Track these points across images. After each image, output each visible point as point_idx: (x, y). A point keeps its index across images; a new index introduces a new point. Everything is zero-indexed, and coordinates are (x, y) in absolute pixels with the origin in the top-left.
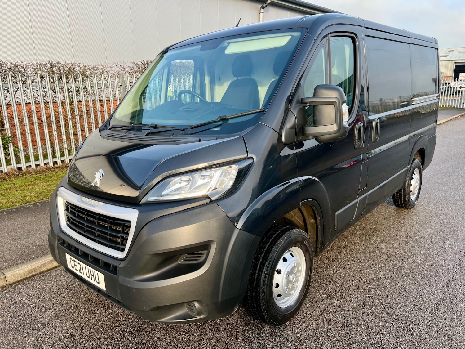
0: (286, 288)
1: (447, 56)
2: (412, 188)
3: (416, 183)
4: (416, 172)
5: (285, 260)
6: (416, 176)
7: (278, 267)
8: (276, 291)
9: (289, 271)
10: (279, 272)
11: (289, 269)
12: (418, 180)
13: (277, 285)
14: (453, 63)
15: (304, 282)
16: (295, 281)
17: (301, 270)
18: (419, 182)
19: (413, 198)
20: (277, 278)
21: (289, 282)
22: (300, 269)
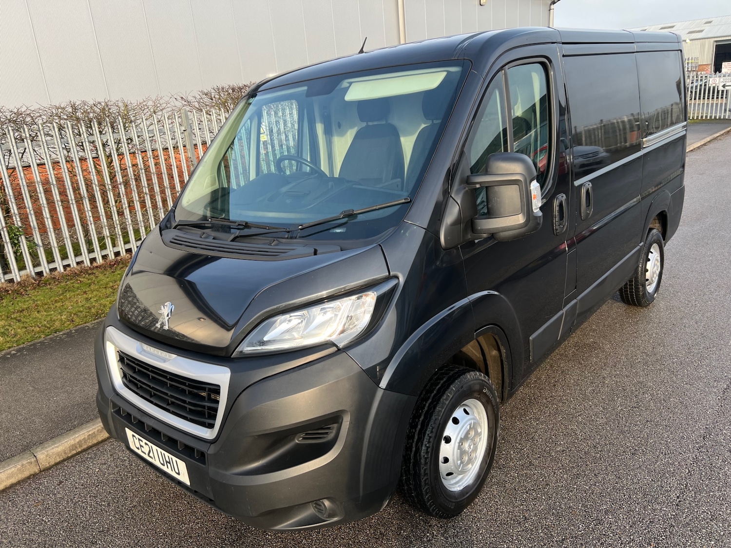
0: (459, 462)
1: (701, 31)
2: (648, 275)
3: (654, 267)
4: (655, 250)
5: (456, 421)
6: (654, 256)
7: (446, 434)
8: (443, 468)
9: (463, 437)
10: (448, 440)
11: (462, 434)
12: (658, 261)
13: (446, 460)
14: (712, 42)
15: (486, 449)
16: (472, 450)
17: (481, 432)
18: (659, 264)
19: (650, 289)
20: (445, 450)
21: (462, 453)
22: (479, 430)
